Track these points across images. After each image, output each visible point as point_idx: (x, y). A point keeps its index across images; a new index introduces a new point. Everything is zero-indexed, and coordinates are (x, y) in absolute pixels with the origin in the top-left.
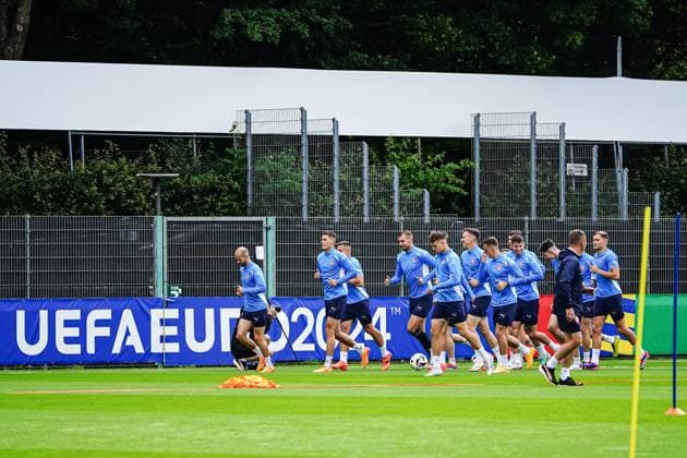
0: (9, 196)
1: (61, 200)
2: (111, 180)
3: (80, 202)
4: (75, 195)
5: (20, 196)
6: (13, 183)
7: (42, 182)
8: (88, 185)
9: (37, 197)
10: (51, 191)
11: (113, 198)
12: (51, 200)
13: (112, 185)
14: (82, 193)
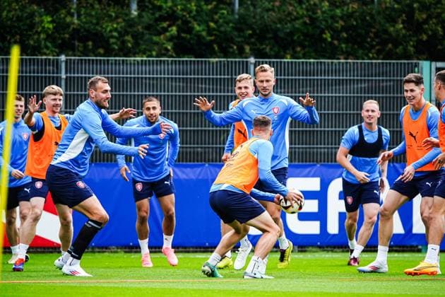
0: (291, 34)
1: (359, 40)
2: (424, 16)
3: (384, 43)
4: (376, 35)
5: (306, 35)
6: (297, 18)
7: (333, 17)
8: (394, 21)
9: (327, 36)
10: (344, 29)
11: (425, 37)
12: (347, 41)
13: (426, 21)
14: (386, 31)
